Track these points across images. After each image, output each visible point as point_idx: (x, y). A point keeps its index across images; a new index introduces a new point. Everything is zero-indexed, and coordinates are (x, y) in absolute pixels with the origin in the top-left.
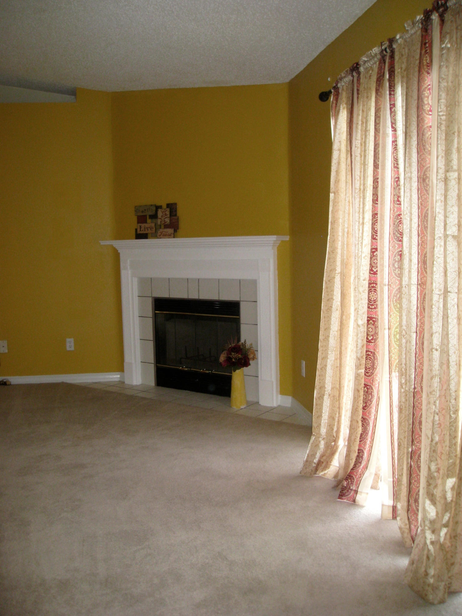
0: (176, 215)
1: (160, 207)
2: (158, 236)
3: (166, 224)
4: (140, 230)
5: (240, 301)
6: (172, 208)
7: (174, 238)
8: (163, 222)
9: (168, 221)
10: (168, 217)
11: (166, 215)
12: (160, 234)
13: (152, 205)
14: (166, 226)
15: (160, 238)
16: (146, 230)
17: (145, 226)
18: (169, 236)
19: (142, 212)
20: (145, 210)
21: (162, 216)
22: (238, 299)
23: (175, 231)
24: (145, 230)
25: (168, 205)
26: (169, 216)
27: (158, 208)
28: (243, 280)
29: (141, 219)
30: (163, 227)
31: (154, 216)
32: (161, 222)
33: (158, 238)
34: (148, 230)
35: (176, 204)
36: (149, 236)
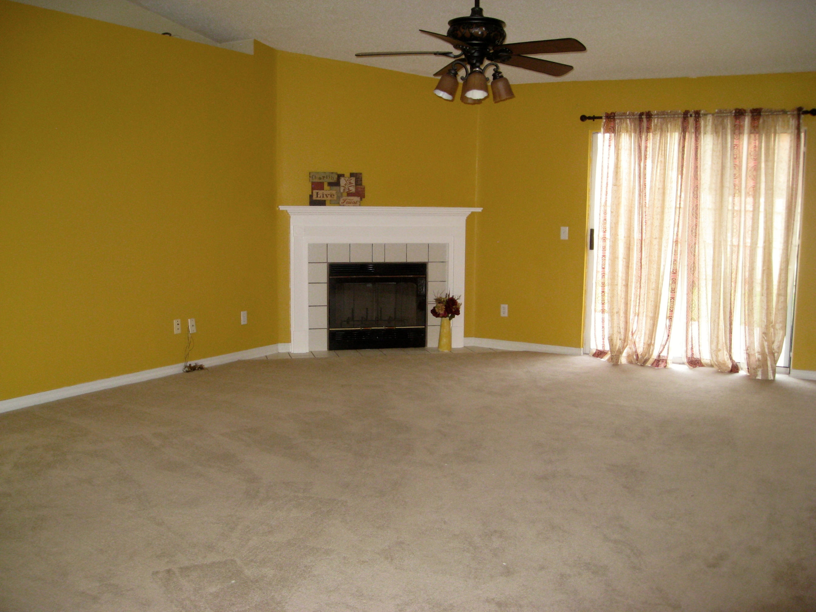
0: (361, 184)
1: (343, 175)
2: (340, 203)
3: (351, 192)
4: (317, 197)
5: (428, 262)
6: (357, 177)
7: (360, 205)
8: (347, 190)
9: (353, 189)
10: (353, 186)
11: (350, 183)
12: (343, 201)
13: (332, 173)
14: (350, 194)
15: (343, 206)
16: (325, 196)
17: (323, 193)
18: (355, 204)
19: (320, 178)
20: (323, 177)
21: (346, 184)
22: (426, 260)
23: (361, 199)
24: (323, 197)
25: (352, 175)
26: (354, 184)
27: (340, 176)
28: (432, 244)
29: (317, 186)
30: (345, 194)
31: (336, 184)
32: (344, 190)
33: (340, 205)
34: (327, 197)
35: (361, 174)
36: (327, 202)
